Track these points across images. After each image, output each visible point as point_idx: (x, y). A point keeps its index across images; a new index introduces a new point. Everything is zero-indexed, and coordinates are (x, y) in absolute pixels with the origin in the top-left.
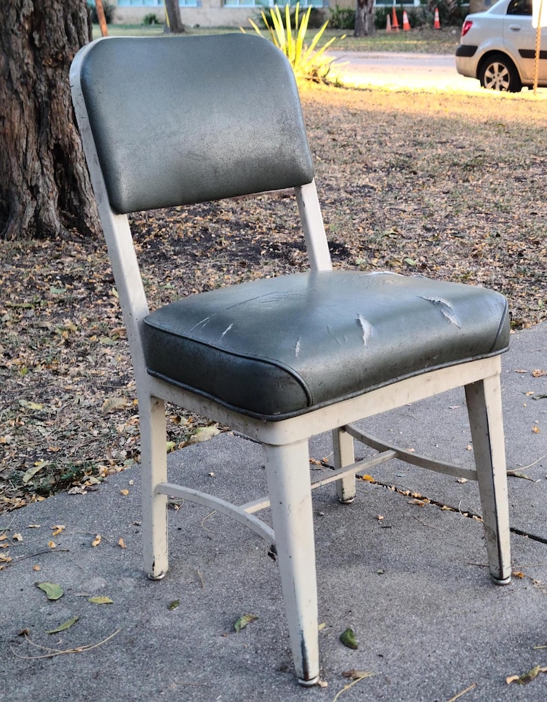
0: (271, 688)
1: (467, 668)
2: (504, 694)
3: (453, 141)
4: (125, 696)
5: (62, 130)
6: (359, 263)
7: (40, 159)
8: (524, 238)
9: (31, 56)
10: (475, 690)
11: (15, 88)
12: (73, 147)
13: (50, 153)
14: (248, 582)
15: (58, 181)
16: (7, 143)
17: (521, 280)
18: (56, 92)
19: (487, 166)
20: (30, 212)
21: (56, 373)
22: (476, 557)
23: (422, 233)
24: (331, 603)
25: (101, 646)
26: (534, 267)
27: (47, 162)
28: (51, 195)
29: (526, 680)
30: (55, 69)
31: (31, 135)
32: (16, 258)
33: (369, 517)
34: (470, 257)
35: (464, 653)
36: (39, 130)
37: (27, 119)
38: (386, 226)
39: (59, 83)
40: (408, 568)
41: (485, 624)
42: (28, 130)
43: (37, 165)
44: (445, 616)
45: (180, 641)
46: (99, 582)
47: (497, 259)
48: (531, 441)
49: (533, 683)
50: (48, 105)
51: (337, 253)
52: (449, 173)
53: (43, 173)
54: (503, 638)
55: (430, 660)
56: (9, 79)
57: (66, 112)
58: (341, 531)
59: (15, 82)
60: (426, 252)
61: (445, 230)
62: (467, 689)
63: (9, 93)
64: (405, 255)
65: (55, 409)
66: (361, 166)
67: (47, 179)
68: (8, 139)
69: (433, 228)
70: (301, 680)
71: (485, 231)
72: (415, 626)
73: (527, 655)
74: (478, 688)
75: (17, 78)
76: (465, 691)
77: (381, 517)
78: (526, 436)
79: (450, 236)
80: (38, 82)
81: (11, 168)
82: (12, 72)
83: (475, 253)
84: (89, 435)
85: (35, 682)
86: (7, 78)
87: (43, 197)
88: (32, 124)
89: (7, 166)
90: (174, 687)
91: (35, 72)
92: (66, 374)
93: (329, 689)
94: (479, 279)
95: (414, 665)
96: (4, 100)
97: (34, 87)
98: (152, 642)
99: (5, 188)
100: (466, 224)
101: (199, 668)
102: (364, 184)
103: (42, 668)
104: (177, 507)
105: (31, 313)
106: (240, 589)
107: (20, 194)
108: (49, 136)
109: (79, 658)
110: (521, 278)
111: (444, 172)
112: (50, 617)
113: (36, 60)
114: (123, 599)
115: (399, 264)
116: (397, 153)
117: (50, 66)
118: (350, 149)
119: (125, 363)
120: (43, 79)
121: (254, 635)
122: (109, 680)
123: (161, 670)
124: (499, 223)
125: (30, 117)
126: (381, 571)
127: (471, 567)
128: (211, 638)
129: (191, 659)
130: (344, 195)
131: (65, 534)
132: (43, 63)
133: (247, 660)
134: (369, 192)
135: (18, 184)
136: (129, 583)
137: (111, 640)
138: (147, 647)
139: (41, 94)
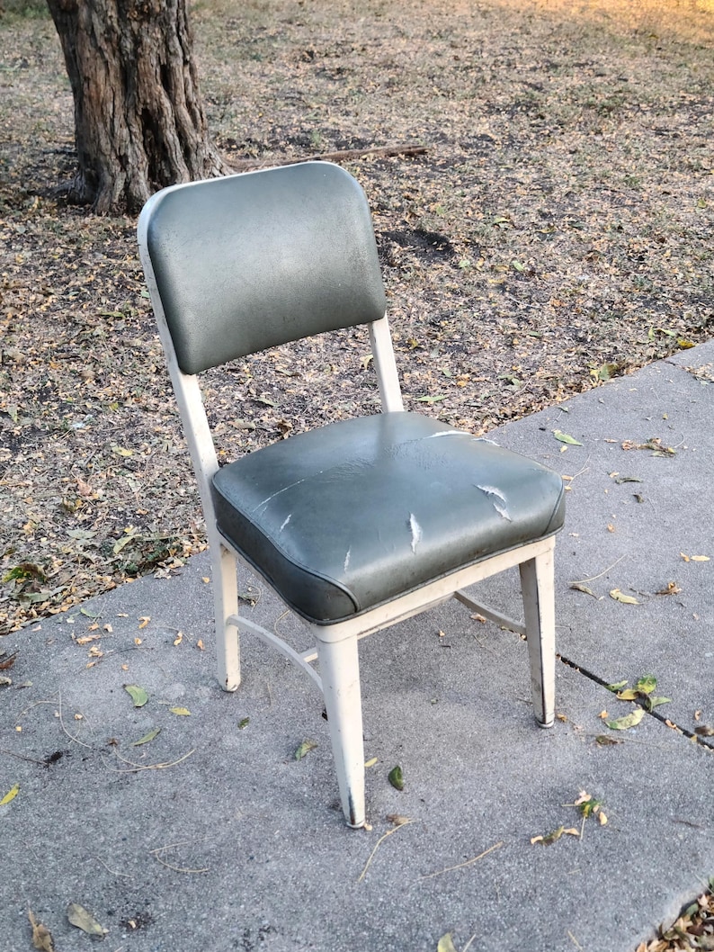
0: (322, 827)
1: (498, 822)
2: (527, 855)
3: (593, 62)
4: (198, 821)
5: (150, 94)
6: (462, 266)
7: (128, 125)
8: (649, 232)
9: (115, 7)
10: (501, 848)
11: (99, 45)
12: (162, 112)
13: (138, 119)
14: (312, 702)
15: (148, 149)
16: (92, 107)
17: (636, 296)
18: (142, 50)
19: (626, 108)
20: (120, 184)
21: (145, 409)
22: (525, 691)
23: (536, 221)
24: (385, 735)
25: (178, 764)
26: (653, 276)
27: (136, 129)
28: (140, 165)
29: (549, 841)
30: (141, 22)
31: (117, 98)
32: (106, 244)
33: (431, 632)
34: (584, 261)
35: (498, 805)
36: (126, 92)
37: (112, 80)
38: (499, 208)
39: (145, 40)
40: (460, 699)
41: (521, 773)
42: (114, 93)
43: (125, 131)
44: (486, 760)
45: (248, 766)
46: (178, 690)
47: (614, 264)
48: (604, 543)
49: (554, 845)
50: (134, 64)
51: (440, 249)
52: (581, 119)
53: (131, 140)
54: (536, 791)
55: (466, 809)
56: (93, 35)
57: (154, 73)
58: (403, 647)
59: (98, 38)
60: (537, 251)
61: (563, 216)
62: (495, 846)
63: (93, 49)
64: (514, 255)
65: (144, 457)
66: (482, 102)
67: (136, 148)
68: (94, 103)
69: (550, 213)
70: (348, 822)
71: (607, 219)
72: (458, 768)
73: (554, 813)
74: (505, 846)
75: (101, 34)
76: (492, 848)
77: (442, 634)
78: (600, 536)
79: (567, 226)
80: (123, 38)
81: (99, 135)
82: (95, 27)
83: (590, 255)
84: (176, 495)
85: (122, 798)
86: (90, 33)
87: (133, 168)
88: (118, 86)
89: (94, 133)
90: (239, 816)
91: (119, 26)
92: (155, 412)
93: (373, 833)
94: (590, 294)
95: (451, 814)
96: (88, 59)
97: (119, 43)
98: (222, 764)
99: (93, 156)
100: (587, 208)
101: (262, 797)
102: (482, 132)
103: (128, 783)
104: (253, 603)
105: (121, 325)
106: (304, 710)
107: (108, 164)
108: (137, 100)
109: (160, 775)
110: (637, 293)
111: (576, 117)
112: (136, 726)
113: (119, 12)
114: (199, 711)
115: (506, 269)
116: (526, 83)
117: (135, 20)
118: (473, 74)
119: (213, 398)
120: (128, 35)
121: (312, 765)
122: (184, 803)
123: (229, 797)
124: (624, 206)
125: (116, 77)
126: (434, 700)
127: (519, 703)
128: (274, 764)
129: (255, 787)
130: (458, 151)
131: (150, 628)
132: (128, 16)
133: (304, 793)
134: (487, 147)
135: (106, 153)
136: (205, 692)
137: (188, 758)
138: (218, 769)
139: (127, 52)
